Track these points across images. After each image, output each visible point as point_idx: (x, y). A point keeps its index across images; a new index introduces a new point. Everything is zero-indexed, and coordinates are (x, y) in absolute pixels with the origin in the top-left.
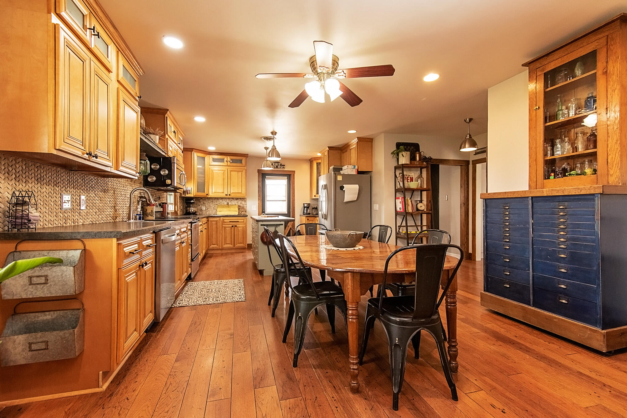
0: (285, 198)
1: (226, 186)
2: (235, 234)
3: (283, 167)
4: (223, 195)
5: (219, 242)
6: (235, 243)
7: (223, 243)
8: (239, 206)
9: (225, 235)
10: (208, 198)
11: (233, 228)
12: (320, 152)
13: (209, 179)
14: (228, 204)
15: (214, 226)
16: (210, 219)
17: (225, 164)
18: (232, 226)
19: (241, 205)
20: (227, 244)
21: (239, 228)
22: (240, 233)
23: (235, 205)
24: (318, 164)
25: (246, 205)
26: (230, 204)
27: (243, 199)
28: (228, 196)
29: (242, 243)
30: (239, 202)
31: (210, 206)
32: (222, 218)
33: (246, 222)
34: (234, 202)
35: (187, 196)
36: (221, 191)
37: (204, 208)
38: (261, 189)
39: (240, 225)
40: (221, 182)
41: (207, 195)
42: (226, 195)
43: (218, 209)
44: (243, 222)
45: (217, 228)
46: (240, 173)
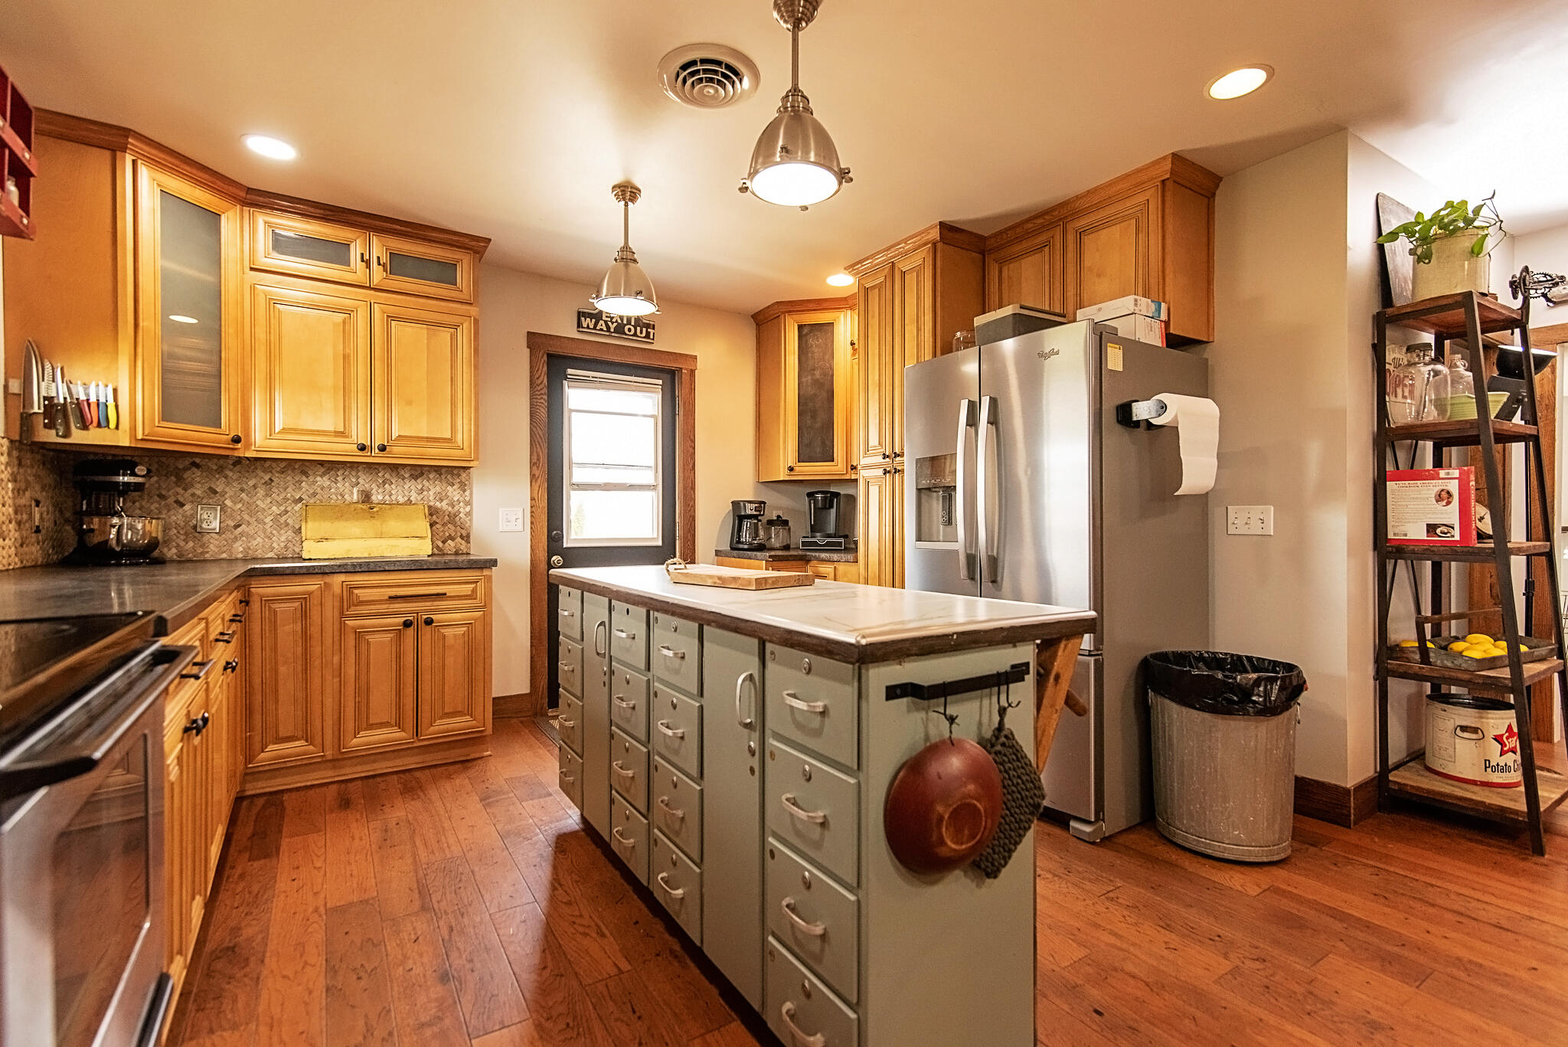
0: (651, 476)
1: (363, 400)
2: (426, 662)
3: (648, 336)
4: (344, 449)
5: (318, 723)
6: (425, 716)
7: (350, 725)
8: (432, 512)
9: (357, 678)
10: (239, 461)
11: (411, 631)
12: (850, 268)
13: (253, 350)
14: (366, 497)
15: (289, 628)
16: (262, 589)
17: (356, 270)
18: (407, 624)
19: (444, 505)
20: (370, 727)
21: (448, 632)
22: (449, 661)
23: (409, 502)
24: (805, 331)
25: (468, 503)
26: (376, 497)
27: (454, 472)
28: (376, 458)
29: (460, 713)
30: (433, 491)
31: (253, 510)
32: (338, 579)
33: (489, 593)
34: (403, 490)
35: (78, 437)
36: (329, 422)
37: (212, 521)
38: (541, 432)
39: (453, 619)
40: (328, 374)
41: (237, 440)
42: (362, 448)
43: (310, 529)
44: (472, 596)
45: (306, 636)
46: (445, 335)
